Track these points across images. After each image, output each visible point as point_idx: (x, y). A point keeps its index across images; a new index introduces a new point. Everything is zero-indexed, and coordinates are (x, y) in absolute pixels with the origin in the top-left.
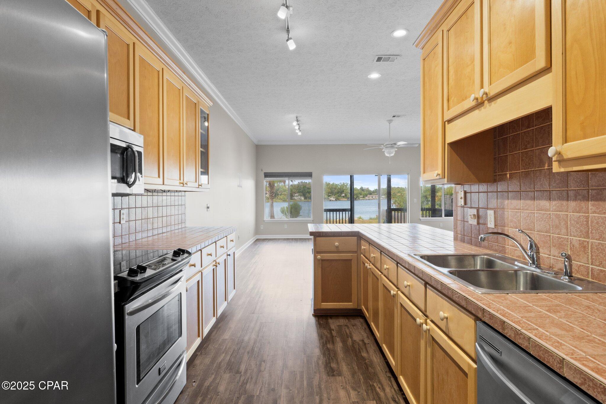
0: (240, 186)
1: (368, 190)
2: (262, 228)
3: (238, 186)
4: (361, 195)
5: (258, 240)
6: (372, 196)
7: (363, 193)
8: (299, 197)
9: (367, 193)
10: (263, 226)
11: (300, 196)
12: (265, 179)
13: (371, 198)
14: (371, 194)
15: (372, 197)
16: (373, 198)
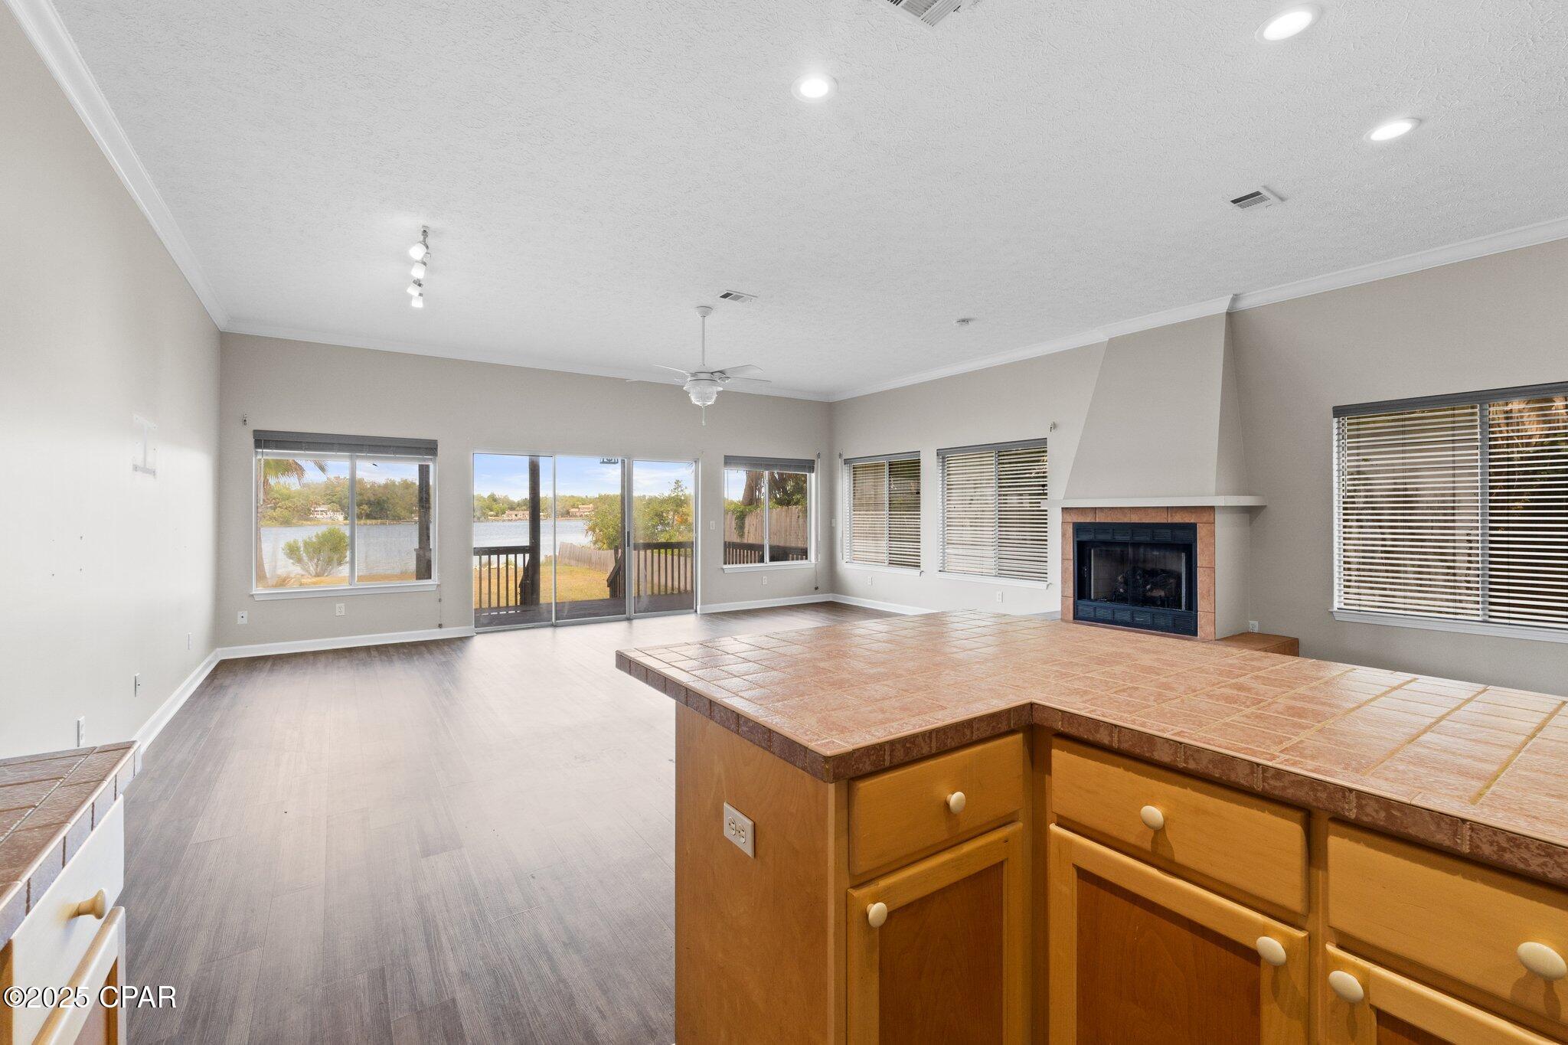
0: (144, 469)
1: (506, 500)
2: (240, 621)
3: (136, 468)
4: (491, 511)
5: (225, 668)
6: (516, 513)
7: (495, 506)
8: (330, 514)
9: (506, 506)
10: (245, 614)
11: (333, 511)
12: (257, 453)
13: (514, 516)
14: (512, 508)
15: (516, 515)
16: (519, 516)
